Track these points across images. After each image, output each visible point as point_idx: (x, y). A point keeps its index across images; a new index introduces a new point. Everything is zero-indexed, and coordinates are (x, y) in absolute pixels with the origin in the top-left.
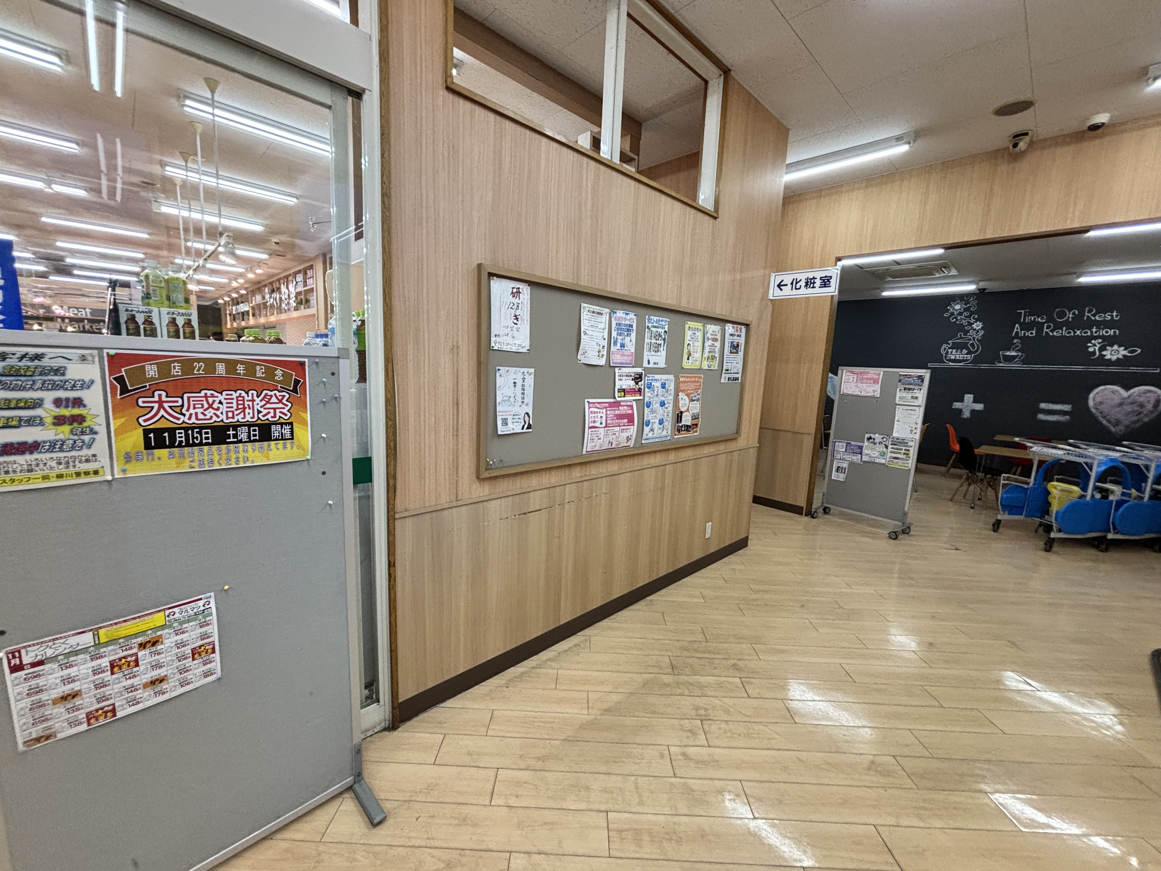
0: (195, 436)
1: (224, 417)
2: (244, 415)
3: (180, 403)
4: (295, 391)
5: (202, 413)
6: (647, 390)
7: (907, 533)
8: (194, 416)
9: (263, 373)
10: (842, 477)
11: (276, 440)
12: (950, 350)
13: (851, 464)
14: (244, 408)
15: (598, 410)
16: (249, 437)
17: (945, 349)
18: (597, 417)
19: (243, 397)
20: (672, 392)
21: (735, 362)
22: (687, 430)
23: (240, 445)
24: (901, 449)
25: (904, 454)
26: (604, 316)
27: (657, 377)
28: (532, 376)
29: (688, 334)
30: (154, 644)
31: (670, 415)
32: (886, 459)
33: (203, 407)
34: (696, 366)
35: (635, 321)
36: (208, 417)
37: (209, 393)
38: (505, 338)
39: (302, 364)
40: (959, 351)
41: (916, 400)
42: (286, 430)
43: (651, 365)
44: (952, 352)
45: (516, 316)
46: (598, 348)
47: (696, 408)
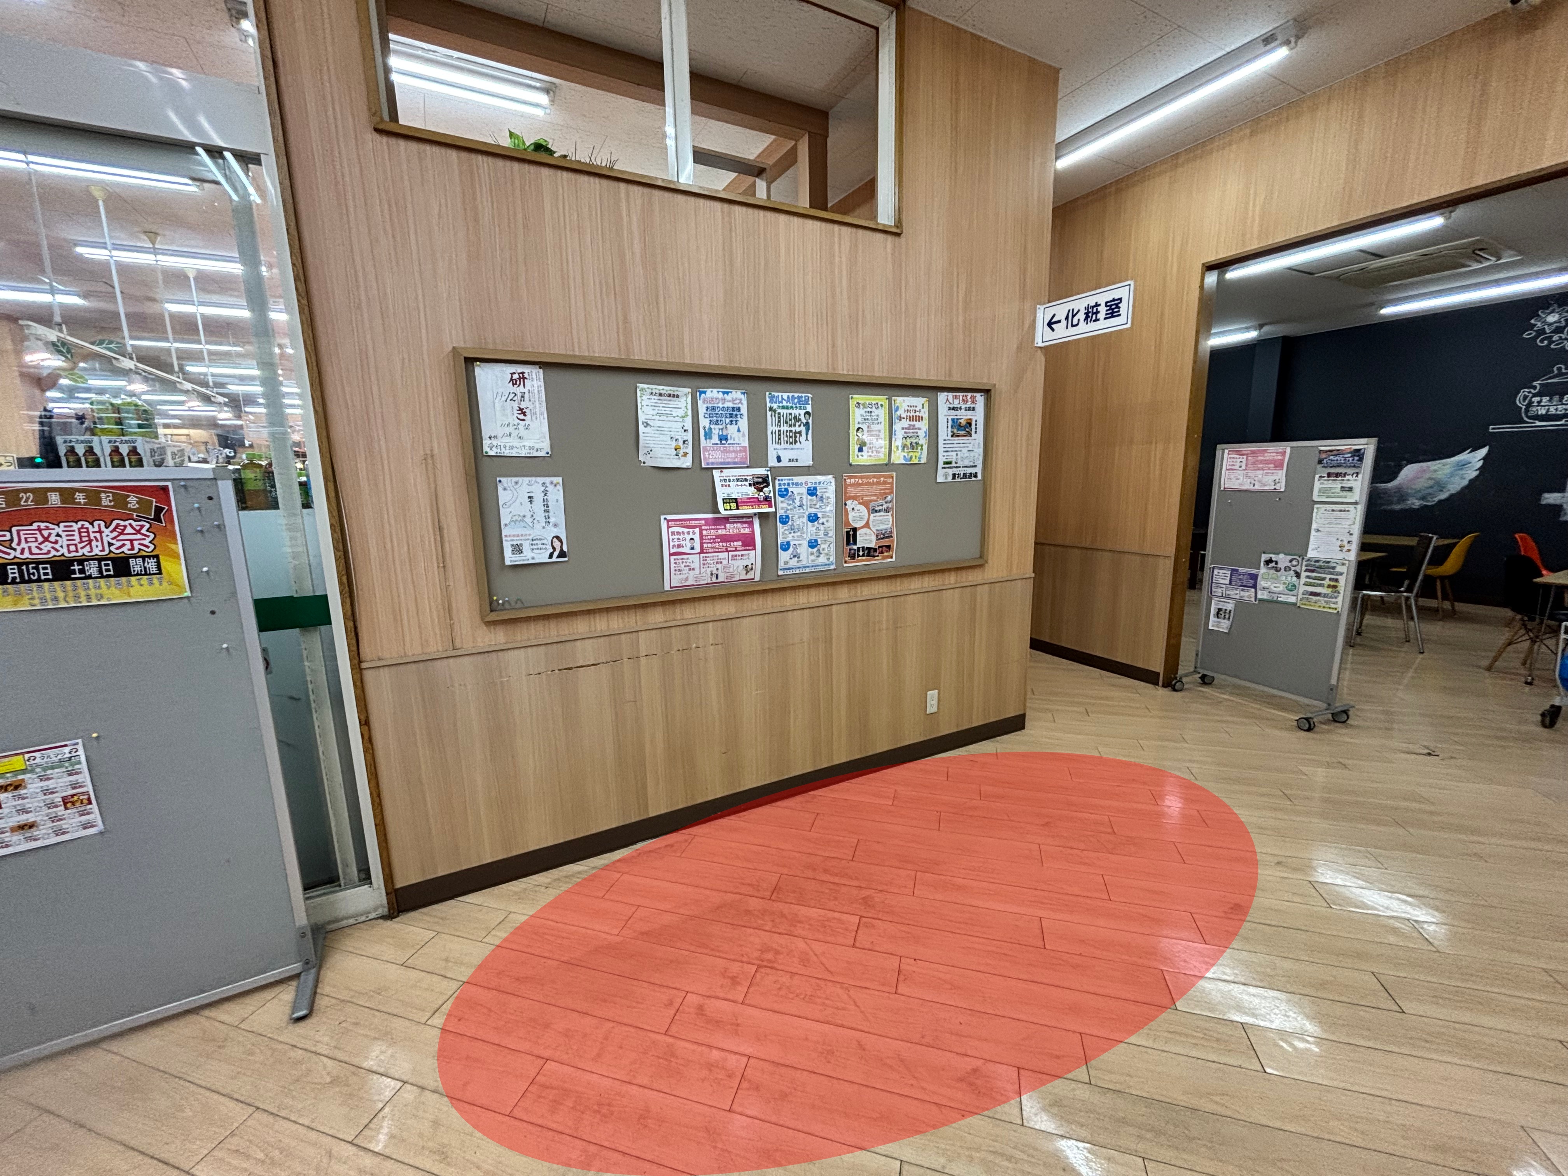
0: (31, 571)
1: (65, 551)
2: (91, 547)
3: (8, 537)
4: (157, 519)
5: (37, 547)
6: (779, 499)
7: (1344, 722)
8: (26, 551)
9: (110, 501)
10: (1224, 626)
11: (137, 575)
12: (1536, 399)
13: (1240, 604)
14: (90, 541)
15: (686, 530)
16: (100, 571)
17: (1525, 397)
18: (684, 539)
19: (87, 528)
20: (833, 500)
21: (965, 450)
22: (868, 555)
23: (90, 581)
24: (1324, 579)
25: (1329, 586)
26: (683, 399)
27: (796, 479)
28: (560, 488)
29: (857, 415)
30: (17, 787)
31: (832, 533)
32: (1297, 596)
33: (36, 541)
34: (882, 458)
35: (745, 402)
36: (45, 551)
37: (43, 525)
38: (507, 439)
39: (165, 489)
40: (1556, 398)
41: (1349, 494)
42: (151, 565)
43: (785, 463)
44: (1539, 402)
45: (521, 409)
46: (674, 444)
47: (885, 522)
